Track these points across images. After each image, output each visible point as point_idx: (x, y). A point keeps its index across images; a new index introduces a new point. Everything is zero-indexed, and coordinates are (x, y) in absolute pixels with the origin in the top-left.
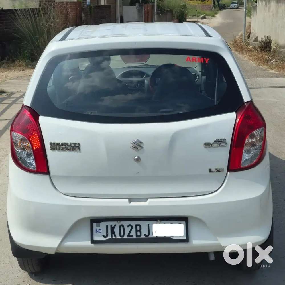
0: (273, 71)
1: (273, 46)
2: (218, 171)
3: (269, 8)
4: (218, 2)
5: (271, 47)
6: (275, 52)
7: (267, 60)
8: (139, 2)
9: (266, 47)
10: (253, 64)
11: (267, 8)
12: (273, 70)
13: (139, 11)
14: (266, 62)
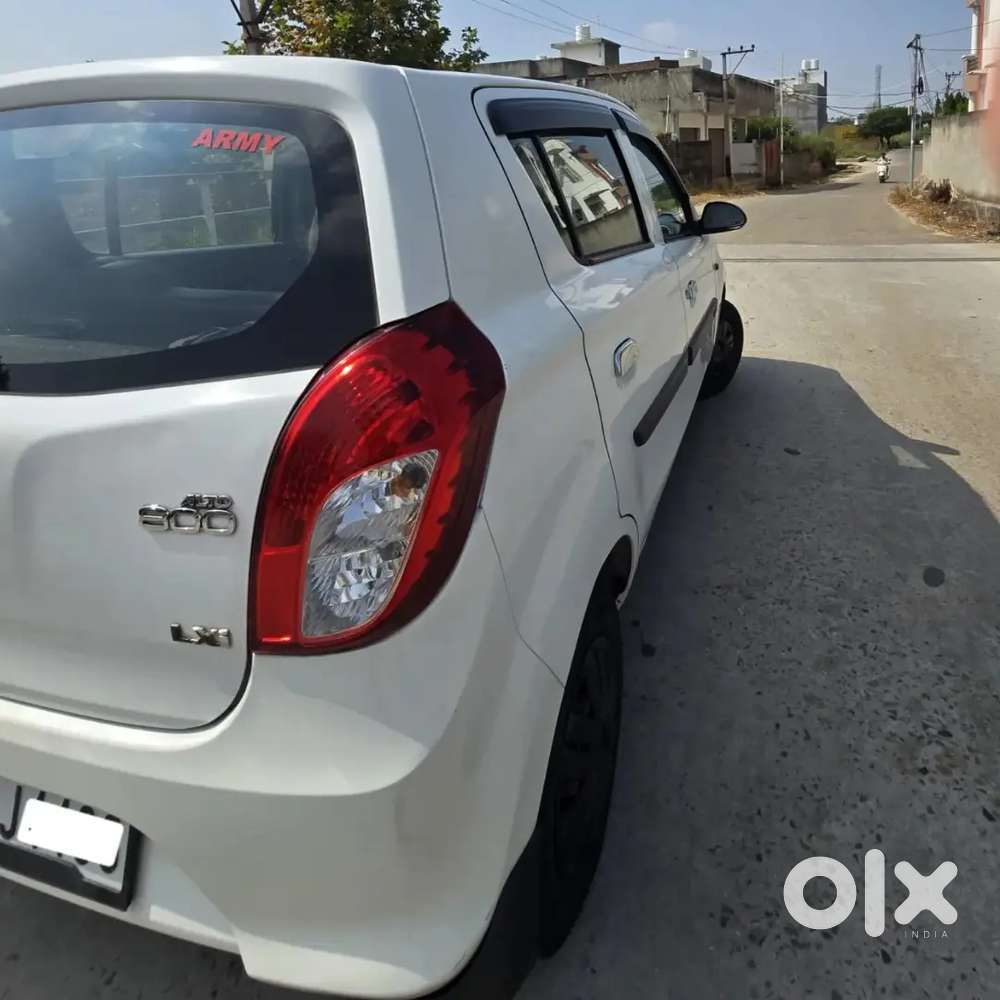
0: (943, 234)
1: (954, 194)
2: (209, 640)
3: (949, 136)
4: (888, 139)
5: (950, 197)
6: (955, 202)
7: (938, 216)
8: (756, 138)
9: (940, 196)
10: (913, 221)
11: (946, 138)
12: (943, 230)
13: (758, 150)
14: (937, 219)
